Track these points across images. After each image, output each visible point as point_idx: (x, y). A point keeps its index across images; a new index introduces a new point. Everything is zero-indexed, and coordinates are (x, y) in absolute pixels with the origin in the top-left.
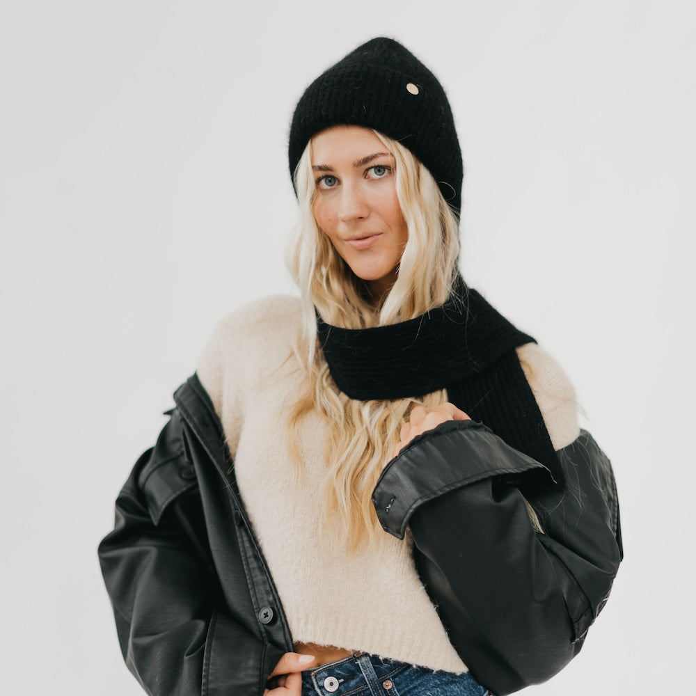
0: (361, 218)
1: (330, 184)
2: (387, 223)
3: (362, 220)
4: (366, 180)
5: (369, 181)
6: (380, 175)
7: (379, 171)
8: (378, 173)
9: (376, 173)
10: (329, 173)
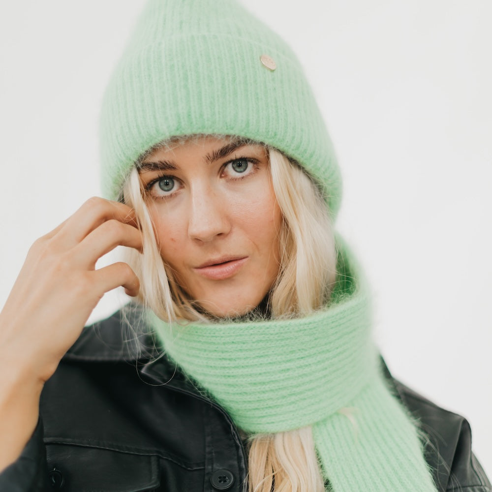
0: (220, 235)
1: (166, 188)
2: (254, 243)
3: (222, 236)
4: (222, 181)
5: (227, 181)
6: (241, 172)
7: (240, 166)
8: (238, 169)
9: (234, 168)
10: (169, 172)
